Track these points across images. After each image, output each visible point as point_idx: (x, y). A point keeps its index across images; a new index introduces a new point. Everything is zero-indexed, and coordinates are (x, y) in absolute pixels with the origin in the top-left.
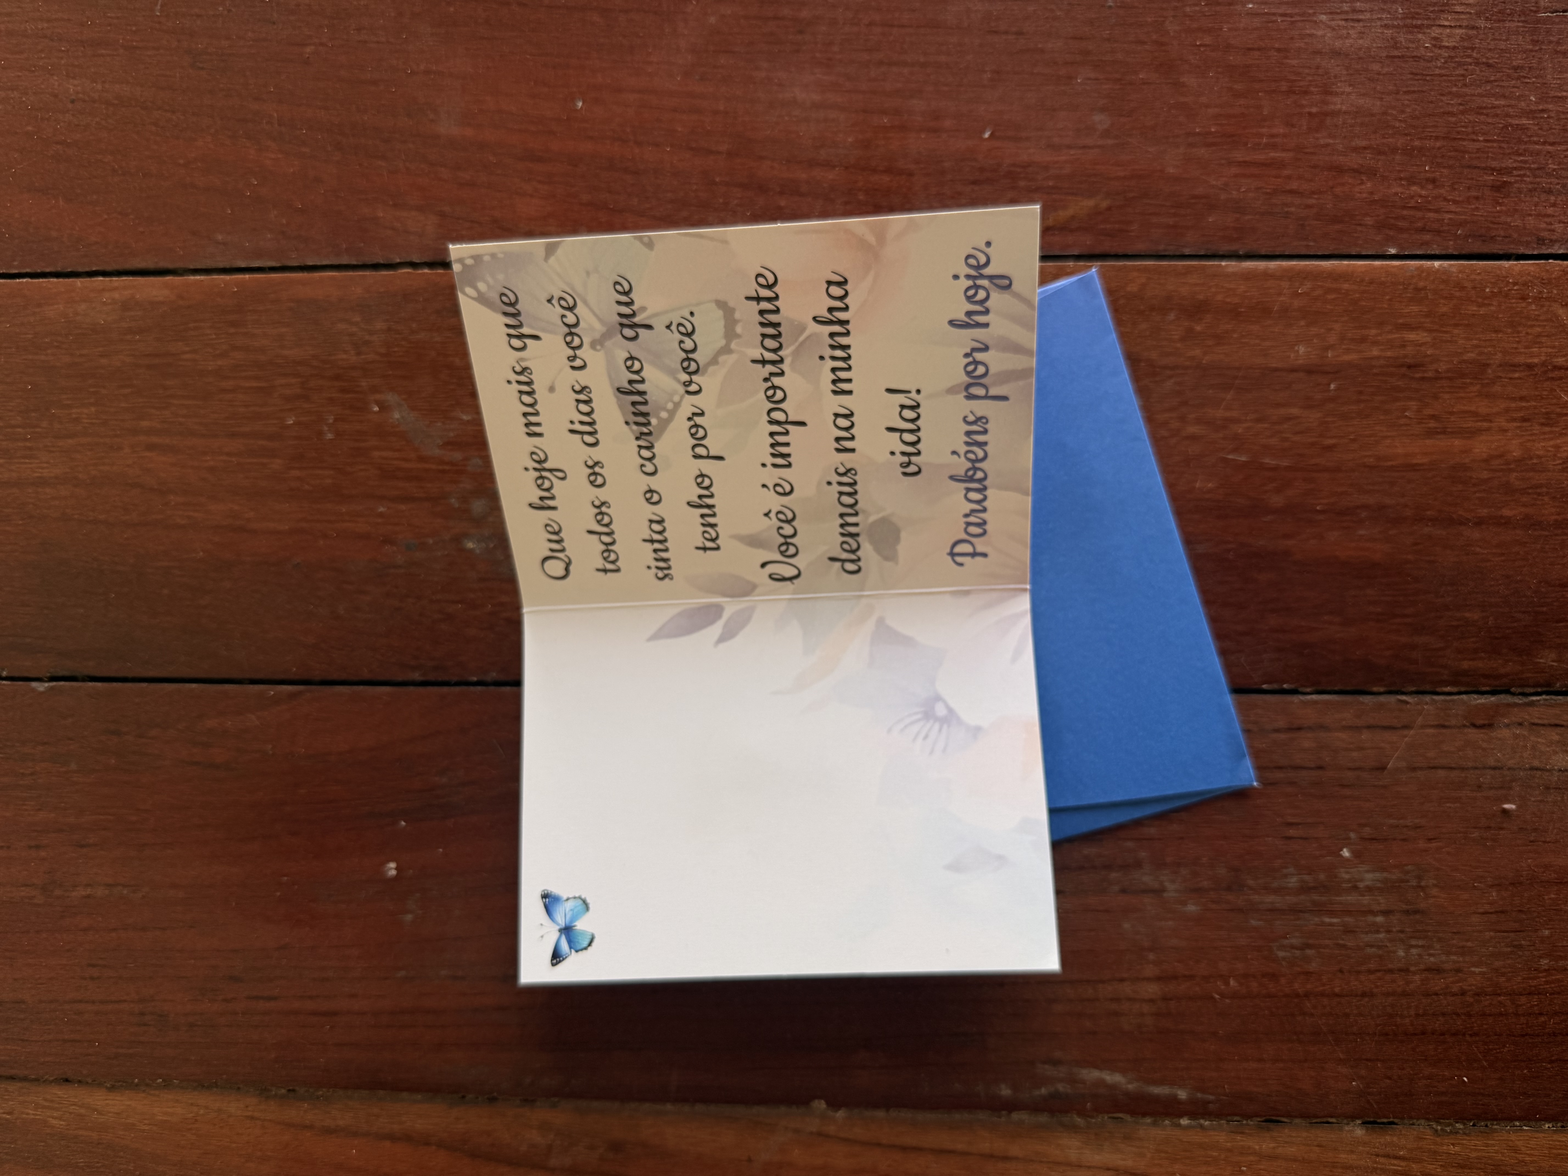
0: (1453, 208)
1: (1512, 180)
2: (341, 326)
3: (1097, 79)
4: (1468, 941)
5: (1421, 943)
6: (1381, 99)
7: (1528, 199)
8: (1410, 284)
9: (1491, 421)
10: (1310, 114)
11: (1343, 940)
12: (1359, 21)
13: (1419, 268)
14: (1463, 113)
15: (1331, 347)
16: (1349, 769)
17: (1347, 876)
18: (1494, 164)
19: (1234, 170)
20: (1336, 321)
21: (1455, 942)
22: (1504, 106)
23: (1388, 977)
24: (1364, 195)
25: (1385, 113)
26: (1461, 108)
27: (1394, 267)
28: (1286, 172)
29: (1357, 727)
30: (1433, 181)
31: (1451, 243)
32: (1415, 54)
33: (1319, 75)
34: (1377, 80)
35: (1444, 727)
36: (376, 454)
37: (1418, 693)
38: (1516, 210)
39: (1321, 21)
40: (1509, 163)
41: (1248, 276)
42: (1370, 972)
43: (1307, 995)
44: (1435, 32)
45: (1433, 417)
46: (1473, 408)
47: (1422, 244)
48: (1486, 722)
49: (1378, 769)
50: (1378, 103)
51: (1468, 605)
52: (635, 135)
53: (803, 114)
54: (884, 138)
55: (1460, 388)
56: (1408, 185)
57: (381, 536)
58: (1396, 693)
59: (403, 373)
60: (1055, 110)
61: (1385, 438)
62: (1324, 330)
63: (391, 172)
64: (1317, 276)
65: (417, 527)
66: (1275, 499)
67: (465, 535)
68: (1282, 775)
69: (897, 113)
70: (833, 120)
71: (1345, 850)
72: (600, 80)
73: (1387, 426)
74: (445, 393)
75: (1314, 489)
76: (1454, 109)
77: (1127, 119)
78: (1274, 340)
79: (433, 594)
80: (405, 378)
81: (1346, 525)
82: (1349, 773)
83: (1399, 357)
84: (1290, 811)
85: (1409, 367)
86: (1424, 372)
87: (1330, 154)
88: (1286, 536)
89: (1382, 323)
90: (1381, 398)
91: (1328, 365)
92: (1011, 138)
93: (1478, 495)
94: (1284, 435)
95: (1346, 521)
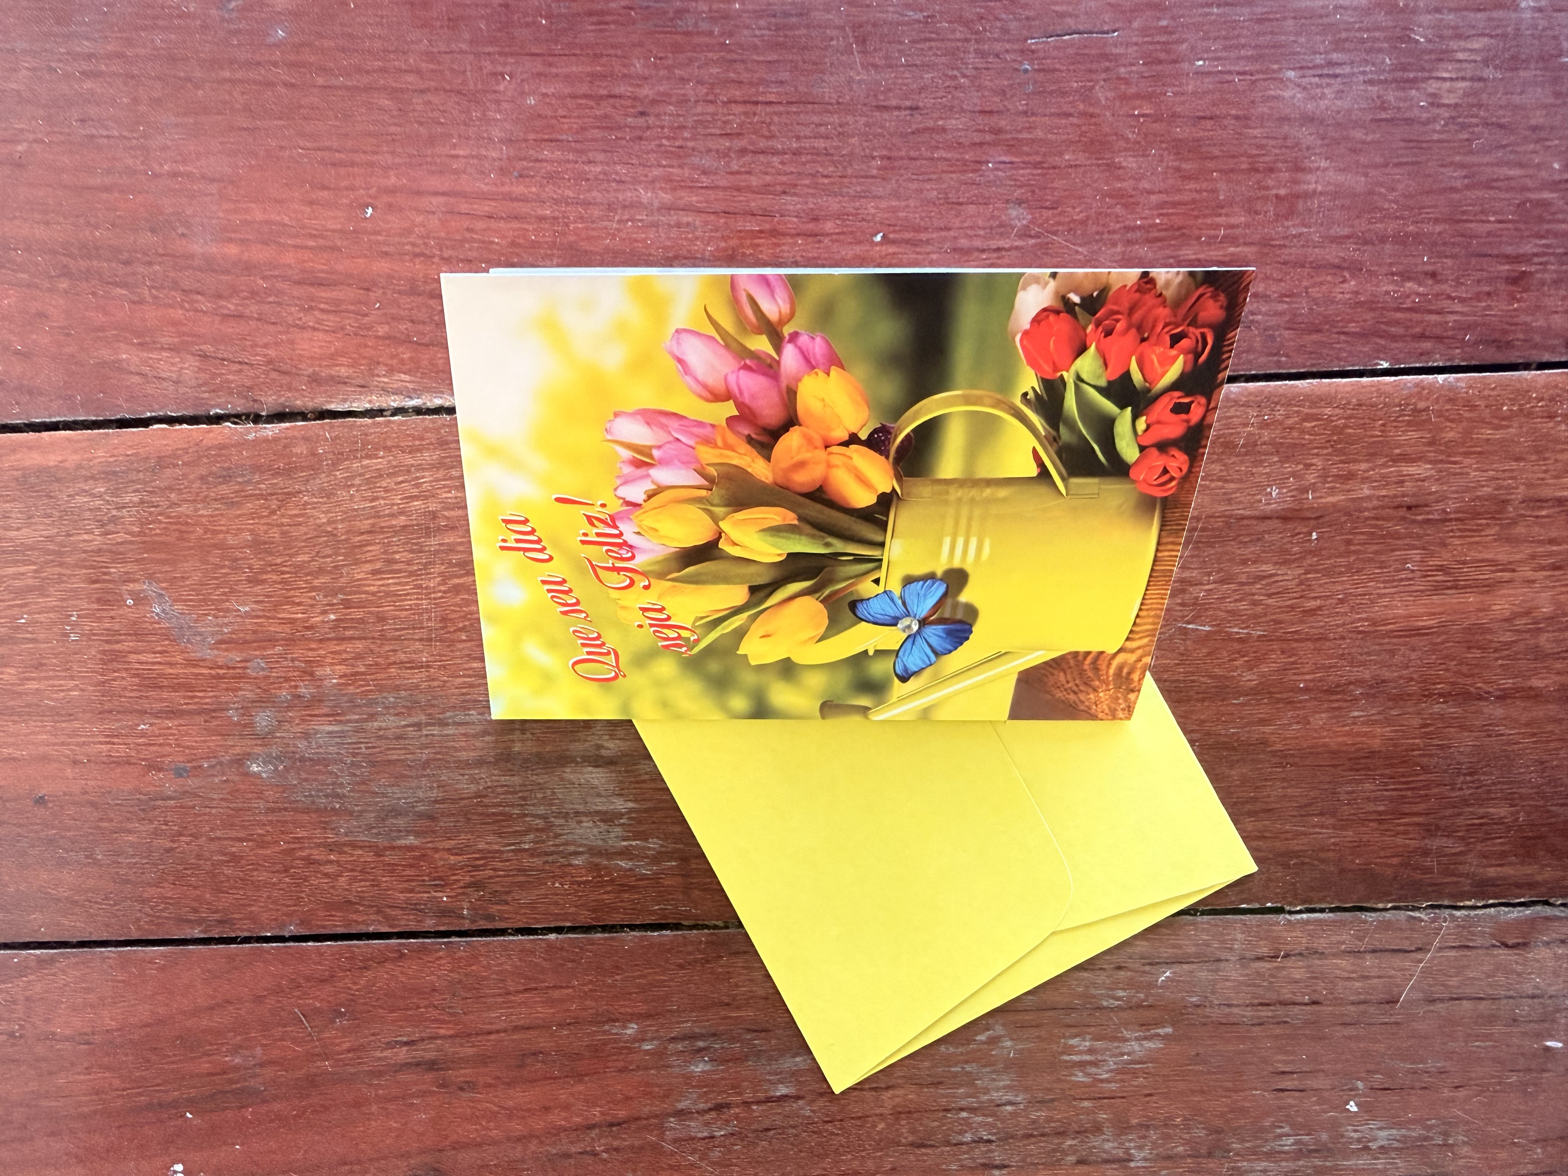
0: (1458, 307)
1: (1533, 268)
2: (80, 499)
3: (1012, 163)
6: (1366, 175)
7: (1552, 292)
8: (1408, 405)
9: (1514, 571)
10: (1277, 196)
12: (1336, 76)
13: (1417, 385)
14: (1468, 187)
15: (1313, 487)
16: (1353, 1003)
17: (1355, 1135)
18: (1509, 250)
20: (1317, 455)
22: (1520, 177)
24: (1348, 296)
25: (1371, 193)
26: (1466, 181)
27: (1387, 384)
29: (1359, 952)
30: (1433, 275)
31: (1458, 351)
32: (1407, 115)
33: (1286, 147)
34: (1361, 150)
35: (1468, 947)
36: (133, 657)
37: (1432, 907)
38: (1538, 308)
39: (1288, 79)
40: (1528, 248)
44: (1433, 86)
45: (1441, 569)
46: (1491, 556)
47: (1421, 354)
48: (1520, 941)
49: (1388, 1003)
50: (1363, 179)
51: (1492, 799)
52: (441, 250)
53: (650, 218)
54: (752, 246)
55: (1474, 531)
56: (1403, 281)
57: (143, 760)
58: (1406, 909)
59: (163, 556)
60: (961, 204)
61: (1380, 596)
62: (1301, 466)
63: (133, 302)
64: (1290, 401)
65: (188, 747)
66: (1247, 676)
67: (248, 756)
68: (1270, 1014)
69: (766, 214)
70: (688, 224)
71: (1352, 1103)
72: (393, 180)
73: (1384, 582)
74: (216, 578)
75: (1293, 663)
76: (1458, 184)
77: (1050, 212)
78: (1241, 481)
79: (212, 830)
80: (164, 562)
81: (1336, 705)
82: (1352, 1008)
83: (1396, 496)
84: (1280, 1057)
85: (1409, 508)
86: (1428, 513)
87: (1303, 246)
88: (1263, 722)
89: (1374, 455)
90: (1375, 548)
91: (1308, 509)
92: (907, 242)
93: (1500, 662)
94: (1256, 597)
95: (1337, 701)
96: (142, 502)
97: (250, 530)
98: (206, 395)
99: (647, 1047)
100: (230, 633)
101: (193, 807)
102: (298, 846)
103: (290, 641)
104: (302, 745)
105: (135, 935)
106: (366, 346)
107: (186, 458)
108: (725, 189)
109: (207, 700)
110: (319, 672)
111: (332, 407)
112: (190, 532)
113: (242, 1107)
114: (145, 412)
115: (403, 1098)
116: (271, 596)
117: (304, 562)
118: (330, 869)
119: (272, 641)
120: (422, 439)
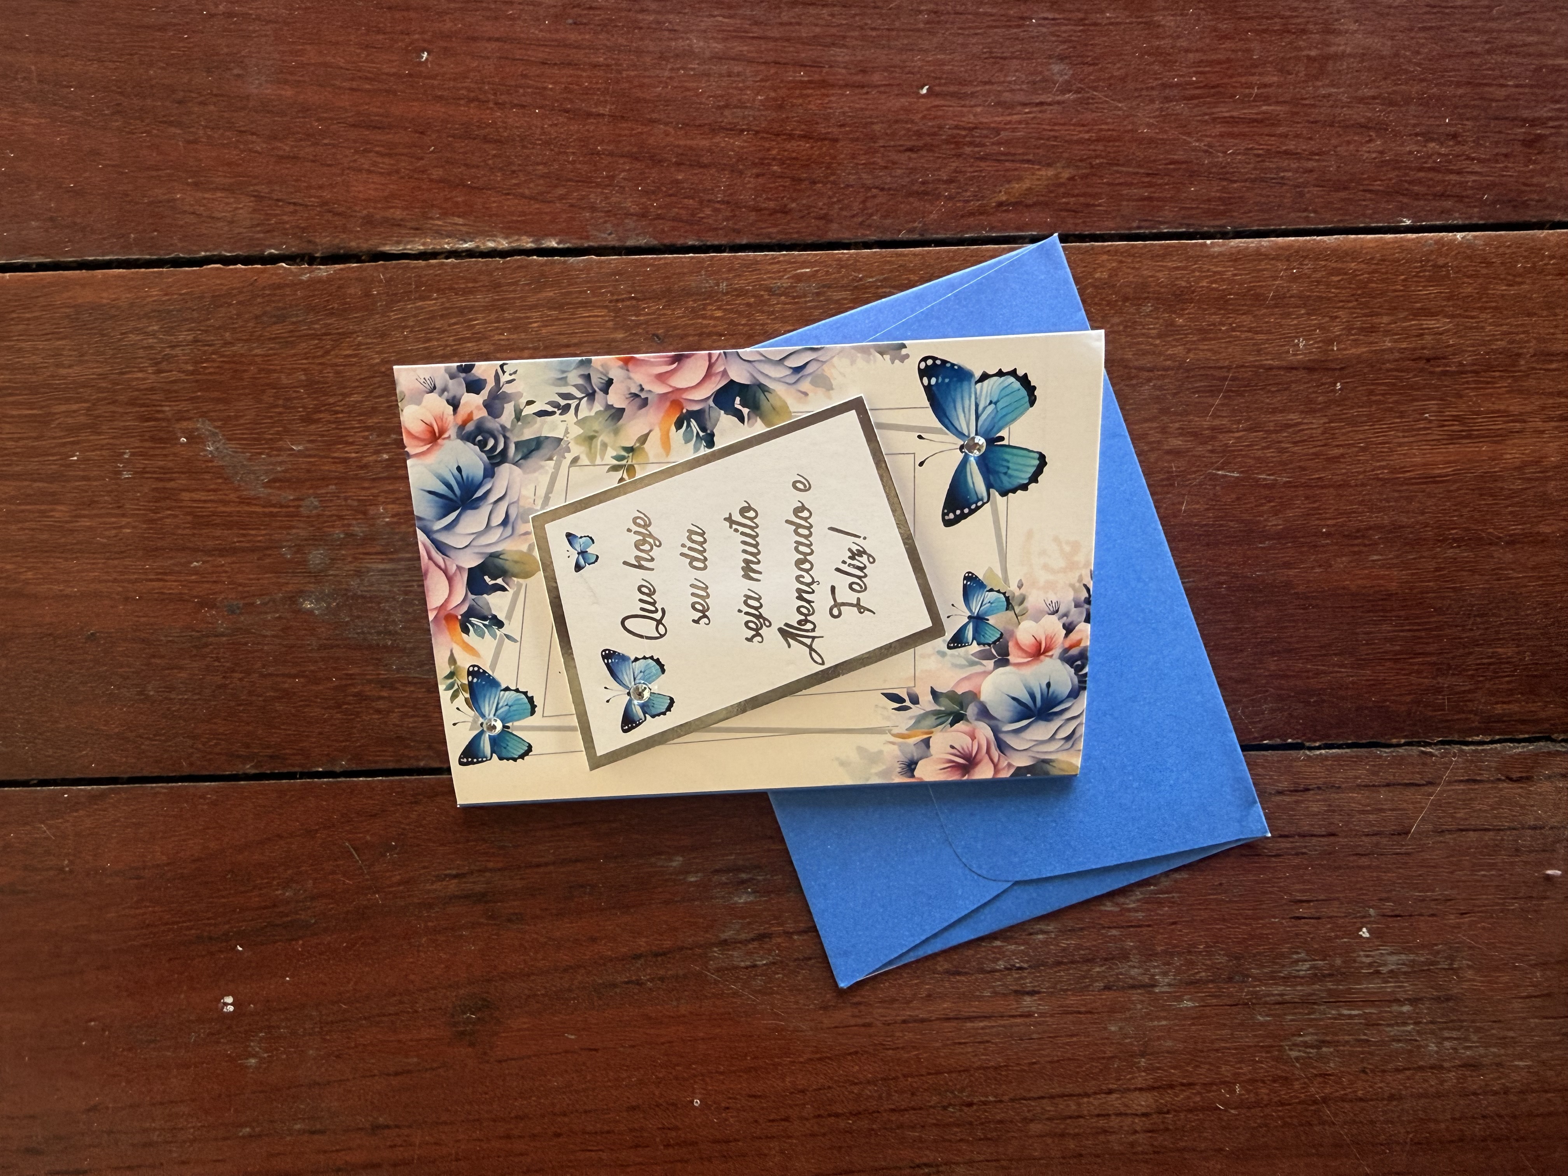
0: (1477, 169)
1: (1547, 132)
2: (134, 337)
3: (1054, 19)
4: (1511, 1029)
5: (1455, 1034)
6: (1392, 38)
8: (1429, 261)
9: (1525, 422)
10: (1309, 57)
11: (1365, 1034)
13: (1437, 242)
14: (1489, 52)
15: (1338, 339)
16: (1366, 835)
17: (1368, 960)
18: (1526, 114)
19: (1219, 129)
20: (1342, 307)
21: (1494, 1032)
22: (1537, 43)
23: (1419, 1076)
24: (1374, 155)
25: (1397, 55)
26: (1487, 46)
27: (1409, 240)
28: (1281, 130)
29: (1374, 786)
31: (1476, 210)
34: (1388, 14)
35: (1475, 781)
36: (185, 496)
37: (1442, 743)
38: (1552, 169)
40: (1543, 112)
41: (1236, 258)
42: (1397, 1070)
43: (1325, 1100)
45: (1456, 418)
46: (1502, 407)
47: (1442, 212)
48: (1524, 775)
49: (1399, 834)
50: (1389, 43)
51: (1500, 639)
52: (495, 94)
53: (702, 68)
54: (801, 96)
55: (1488, 383)
56: (1427, 141)
57: (196, 597)
58: (1419, 744)
59: (216, 394)
60: (1005, 58)
61: (1400, 445)
62: (1327, 319)
63: (189, 142)
64: (1319, 254)
65: (240, 585)
66: (1273, 521)
67: (301, 593)
68: (1288, 845)
69: (816, 65)
70: (739, 74)
71: (1364, 930)
72: (449, 25)
73: (1404, 431)
74: (271, 417)
75: (1318, 508)
76: (1479, 49)
77: (1091, 68)
78: (1269, 332)
79: (264, 666)
80: (218, 400)
81: (1356, 549)
82: (1366, 839)
83: (1415, 349)
84: (1298, 887)
85: (1428, 360)
86: (1446, 365)
87: (1332, 106)
88: (1287, 565)
89: (1395, 308)
90: (1395, 398)
91: (1332, 361)
92: (953, 95)
93: (1510, 509)
94: (1283, 445)
95: (1357, 545)
96: (196, 341)
97: (304, 370)
98: (262, 235)
99: (692, 879)
100: (283, 471)
101: (246, 644)
102: (350, 682)
103: (342, 480)
104: (354, 583)
105: (186, 771)
106: (420, 188)
107: (241, 298)
108: (775, 40)
109: (260, 538)
110: (372, 511)
111: (387, 248)
112: (245, 371)
113: (293, 940)
114: (199, 252)
115: (452, 929)
116: (323, 436)
117: (357, 402)
118: (381, 705)
119: (325, 480)
120: (475, 281)
